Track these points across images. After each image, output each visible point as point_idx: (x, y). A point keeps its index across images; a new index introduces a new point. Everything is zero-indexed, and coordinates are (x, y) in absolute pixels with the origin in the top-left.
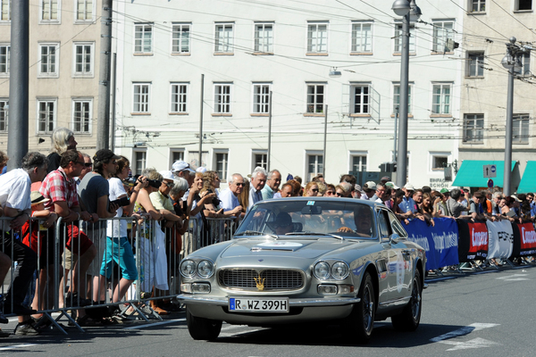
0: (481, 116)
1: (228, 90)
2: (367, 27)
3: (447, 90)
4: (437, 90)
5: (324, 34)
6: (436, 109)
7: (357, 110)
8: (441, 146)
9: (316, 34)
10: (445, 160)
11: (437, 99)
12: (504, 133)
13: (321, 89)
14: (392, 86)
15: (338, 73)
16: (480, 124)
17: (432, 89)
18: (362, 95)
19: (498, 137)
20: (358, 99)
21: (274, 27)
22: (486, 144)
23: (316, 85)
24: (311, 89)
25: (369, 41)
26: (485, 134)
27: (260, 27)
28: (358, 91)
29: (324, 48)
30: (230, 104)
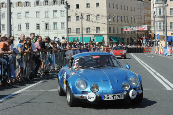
0: (71, 29)
1: (20, 25)
2: (48, 12)
3: (64, 24)
4: (62, 24)
5: (39, 14)
6: (62, 28)
7: (46, 28)
8: (63, 35)
9: (37, 14)
10: (64, 37)
11: (62, 26)
12: (76, 32)
13: (39, 24)
14: (53, 23)
15: (44, 21)
16: (71, 30)
17: (61, 24)
18: (47, 25)
19: (74, 33)
20: (46, 26)
21: (29, 12)
22: (72, 34)
23: (38, 24)
24: (37, 25)
25: (48, 15)
26: (72, 32)
27: (26, 13)
28: (46, 24)
29: (39, 16)
30: (21, 28)
